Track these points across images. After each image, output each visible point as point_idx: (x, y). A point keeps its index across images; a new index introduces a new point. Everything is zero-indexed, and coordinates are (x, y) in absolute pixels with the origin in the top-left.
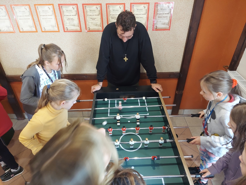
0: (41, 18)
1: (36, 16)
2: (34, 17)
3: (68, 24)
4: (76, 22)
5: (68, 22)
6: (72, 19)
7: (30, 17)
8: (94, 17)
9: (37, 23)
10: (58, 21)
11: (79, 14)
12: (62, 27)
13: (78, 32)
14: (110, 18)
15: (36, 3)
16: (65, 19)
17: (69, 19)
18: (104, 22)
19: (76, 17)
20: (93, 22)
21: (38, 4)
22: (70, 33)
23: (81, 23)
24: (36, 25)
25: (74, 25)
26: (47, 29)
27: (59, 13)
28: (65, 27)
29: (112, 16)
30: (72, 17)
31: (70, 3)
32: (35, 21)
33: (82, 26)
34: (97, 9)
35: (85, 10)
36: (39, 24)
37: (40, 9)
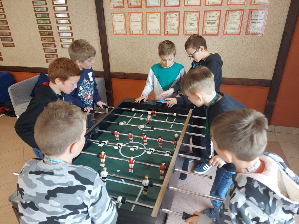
0: (149, 23)
1: (145, 22)
2: (144, 23)
3: (169, 29)
4: (176, 27)
5: (169, 26)
6: (173, 25)
7: (141, 23)
8: (192, 22)
9: (145, 27)
10: (161, 26)
11: (180, 20)
12: (164, 31)
13: (176, 36)
14: (206, 24)
15: (148, 11)
16: (167, 24)
17: (170, 24)
18: (199, 27)
19: (177, 22)
20: (190, 26)
21: (149, 12)
22: (169, 36)
23: (180, 27)
24: (144, 29)
25: (174, 30)
26: (152, 32)
27: (164, 19)
28: (166, 31)
29: (208, 21)
30: (173, 23)
31: (174, 11)
32: (144, 26)
33: (180, 31)
34: (196, 15)
35: (185, 16)
36: (146, 29)
37: (150, 16)
